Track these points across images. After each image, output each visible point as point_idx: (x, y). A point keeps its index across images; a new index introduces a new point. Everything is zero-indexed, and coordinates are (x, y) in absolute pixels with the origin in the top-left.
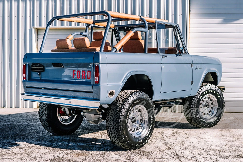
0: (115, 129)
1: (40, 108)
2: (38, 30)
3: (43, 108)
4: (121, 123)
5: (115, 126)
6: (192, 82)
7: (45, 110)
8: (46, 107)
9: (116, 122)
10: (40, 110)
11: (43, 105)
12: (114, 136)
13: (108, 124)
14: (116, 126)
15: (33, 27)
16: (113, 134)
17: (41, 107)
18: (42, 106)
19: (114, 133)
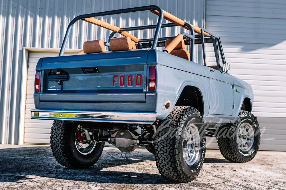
0: (168, 153)
1: (53, 132)
2: (29, 52)
3: (57, 132)
4: (177, 145)
5: (169, 150)
6: (233, 106)
7: (60, 134)
8: (62, 130)
9: (170, 144)
10: (53, 134)
11: (58, 127)
12: (165, 163)
13: (158, 148)
14: (171, 149)
15: (24, 48)
16: (165, 161)
17: (54, 130)
18: (56, 129)
19: (167, 159)
